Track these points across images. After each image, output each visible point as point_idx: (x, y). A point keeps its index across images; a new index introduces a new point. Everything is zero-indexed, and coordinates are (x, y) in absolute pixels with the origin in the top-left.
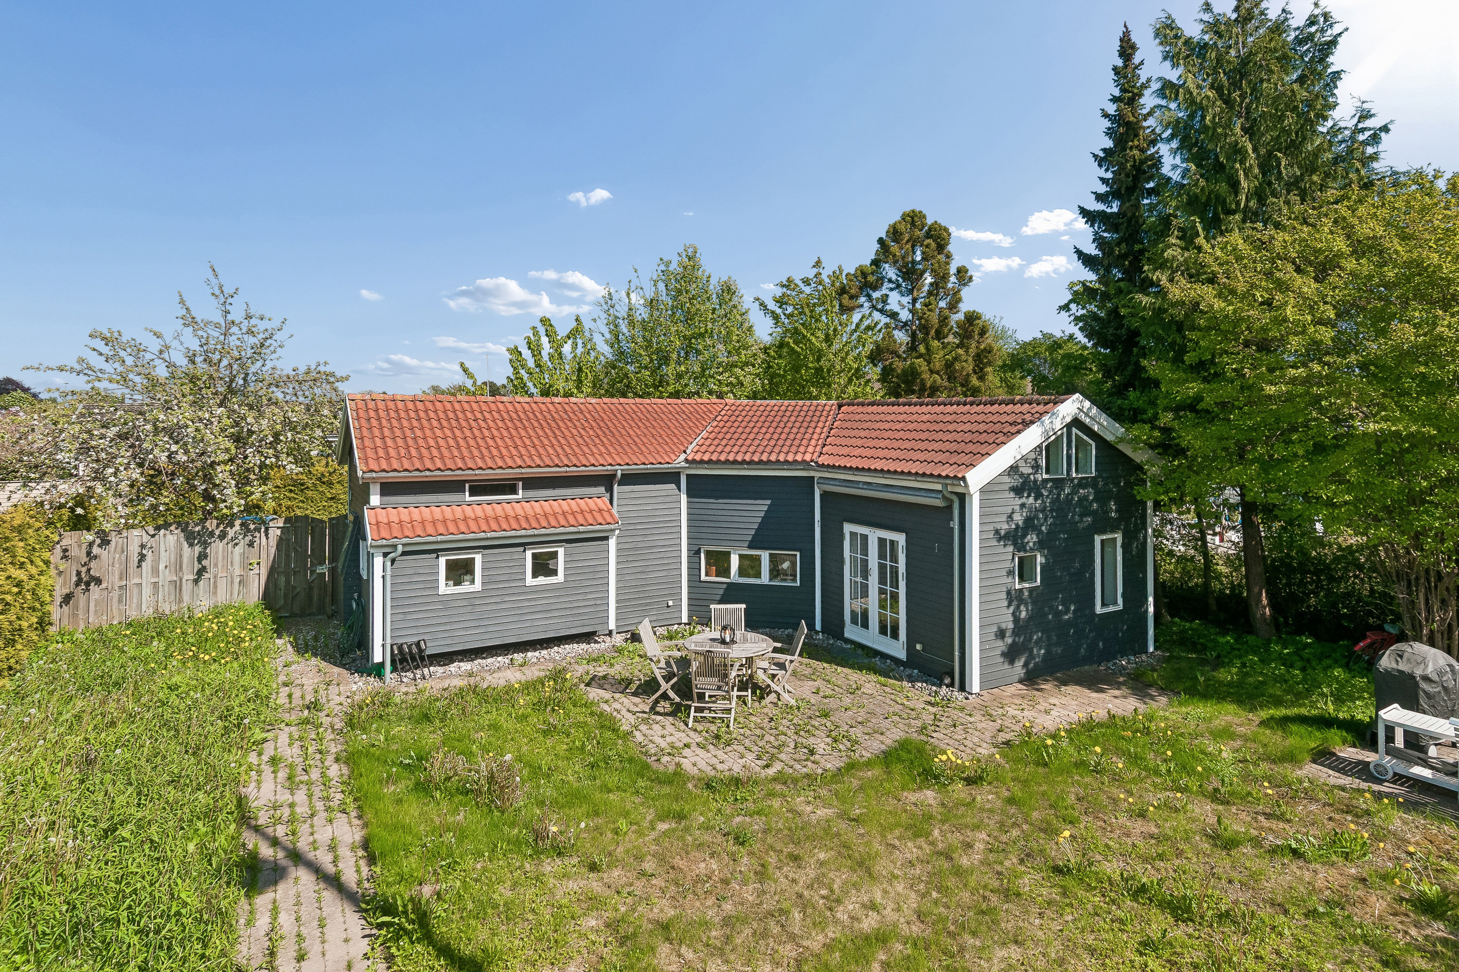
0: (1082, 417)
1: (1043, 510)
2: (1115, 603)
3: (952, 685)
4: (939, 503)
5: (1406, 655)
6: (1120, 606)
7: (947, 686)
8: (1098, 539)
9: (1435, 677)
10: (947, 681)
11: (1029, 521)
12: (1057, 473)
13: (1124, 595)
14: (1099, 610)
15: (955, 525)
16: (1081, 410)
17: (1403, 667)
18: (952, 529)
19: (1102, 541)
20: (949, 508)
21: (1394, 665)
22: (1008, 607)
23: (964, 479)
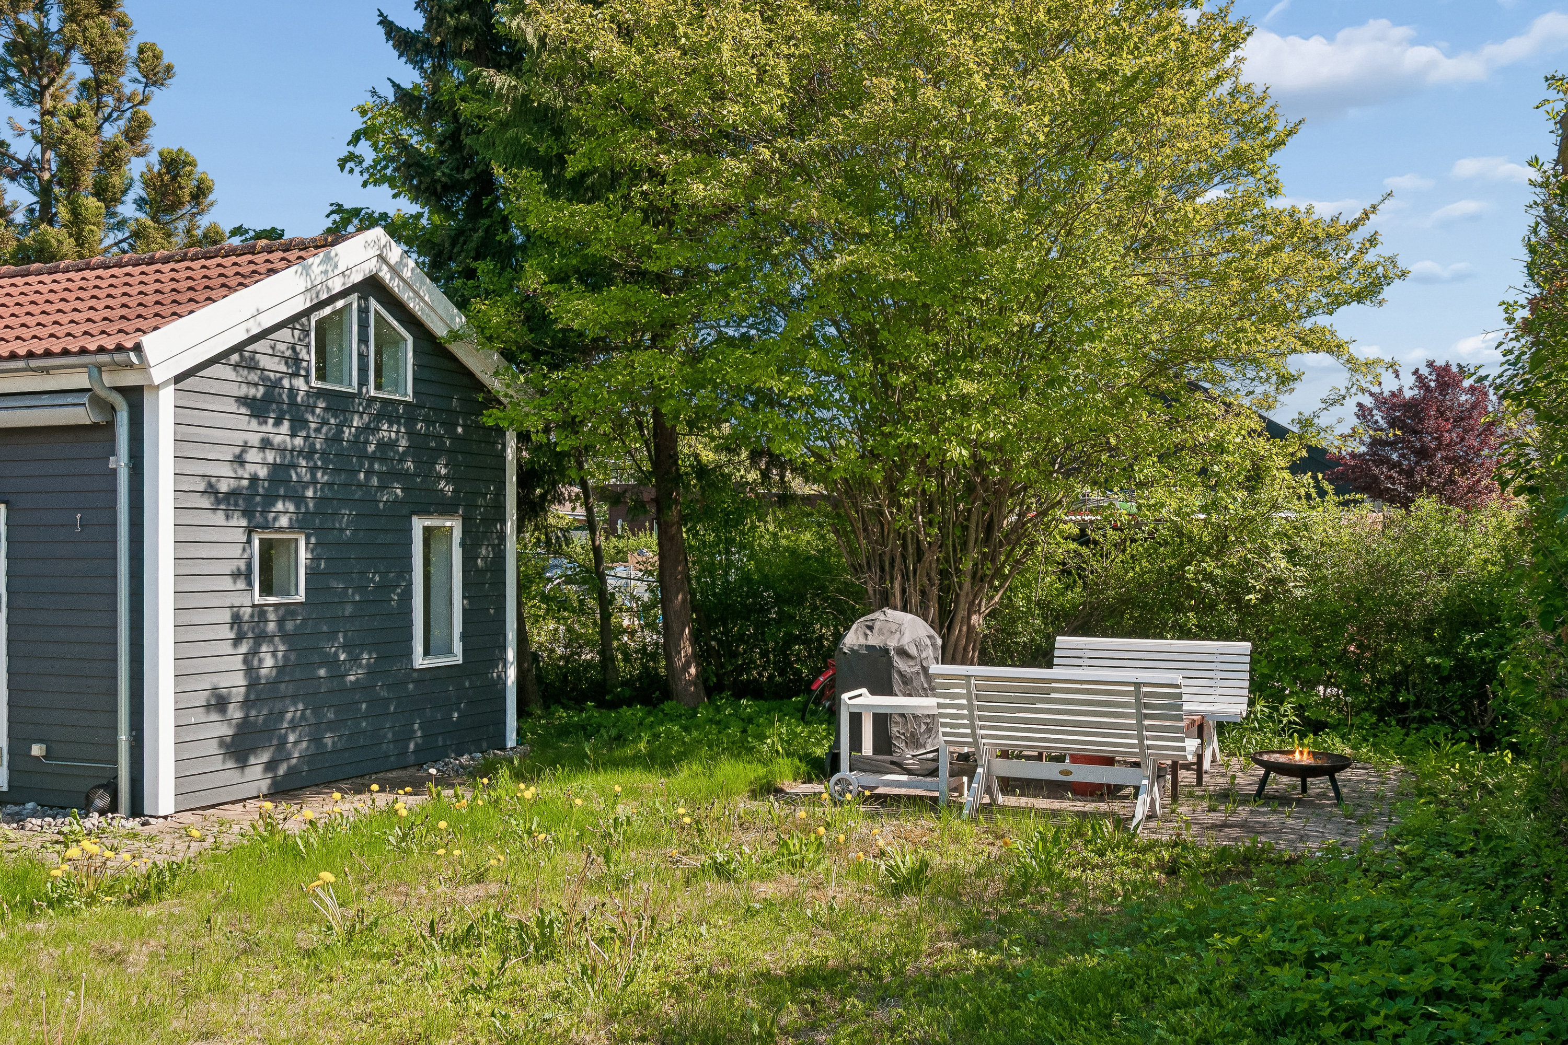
0: (385, 275)
1: (309, 454)
2: (449, 651)
3: (113, 807)
4: (81, 415)
5: (877, 625)
6: (458, 658)
7: (102, 813)
8: (418, 525)
9: (913, 651)
10: (102, 801)
11: (279, 473)
12: (340, 382)
13: (464, 637)
14: (419, 661)
15: (121, 461)
16: (382, 258)
17: (874, 640)
18: (114, 472)
19: (426, 529)
20: (109, 427)
21: (862, 641)
22: (237, 642)
23: (138, 348)
